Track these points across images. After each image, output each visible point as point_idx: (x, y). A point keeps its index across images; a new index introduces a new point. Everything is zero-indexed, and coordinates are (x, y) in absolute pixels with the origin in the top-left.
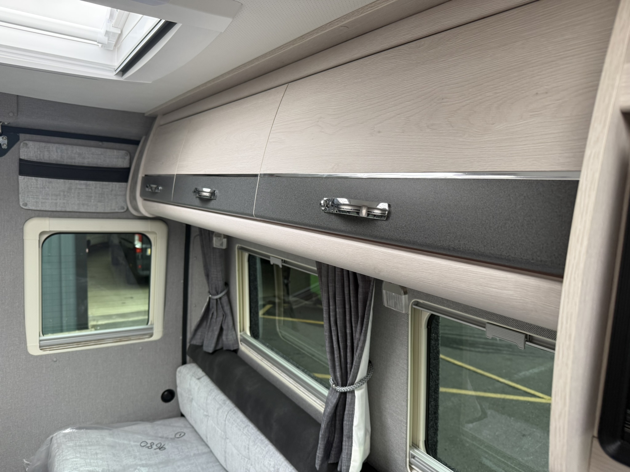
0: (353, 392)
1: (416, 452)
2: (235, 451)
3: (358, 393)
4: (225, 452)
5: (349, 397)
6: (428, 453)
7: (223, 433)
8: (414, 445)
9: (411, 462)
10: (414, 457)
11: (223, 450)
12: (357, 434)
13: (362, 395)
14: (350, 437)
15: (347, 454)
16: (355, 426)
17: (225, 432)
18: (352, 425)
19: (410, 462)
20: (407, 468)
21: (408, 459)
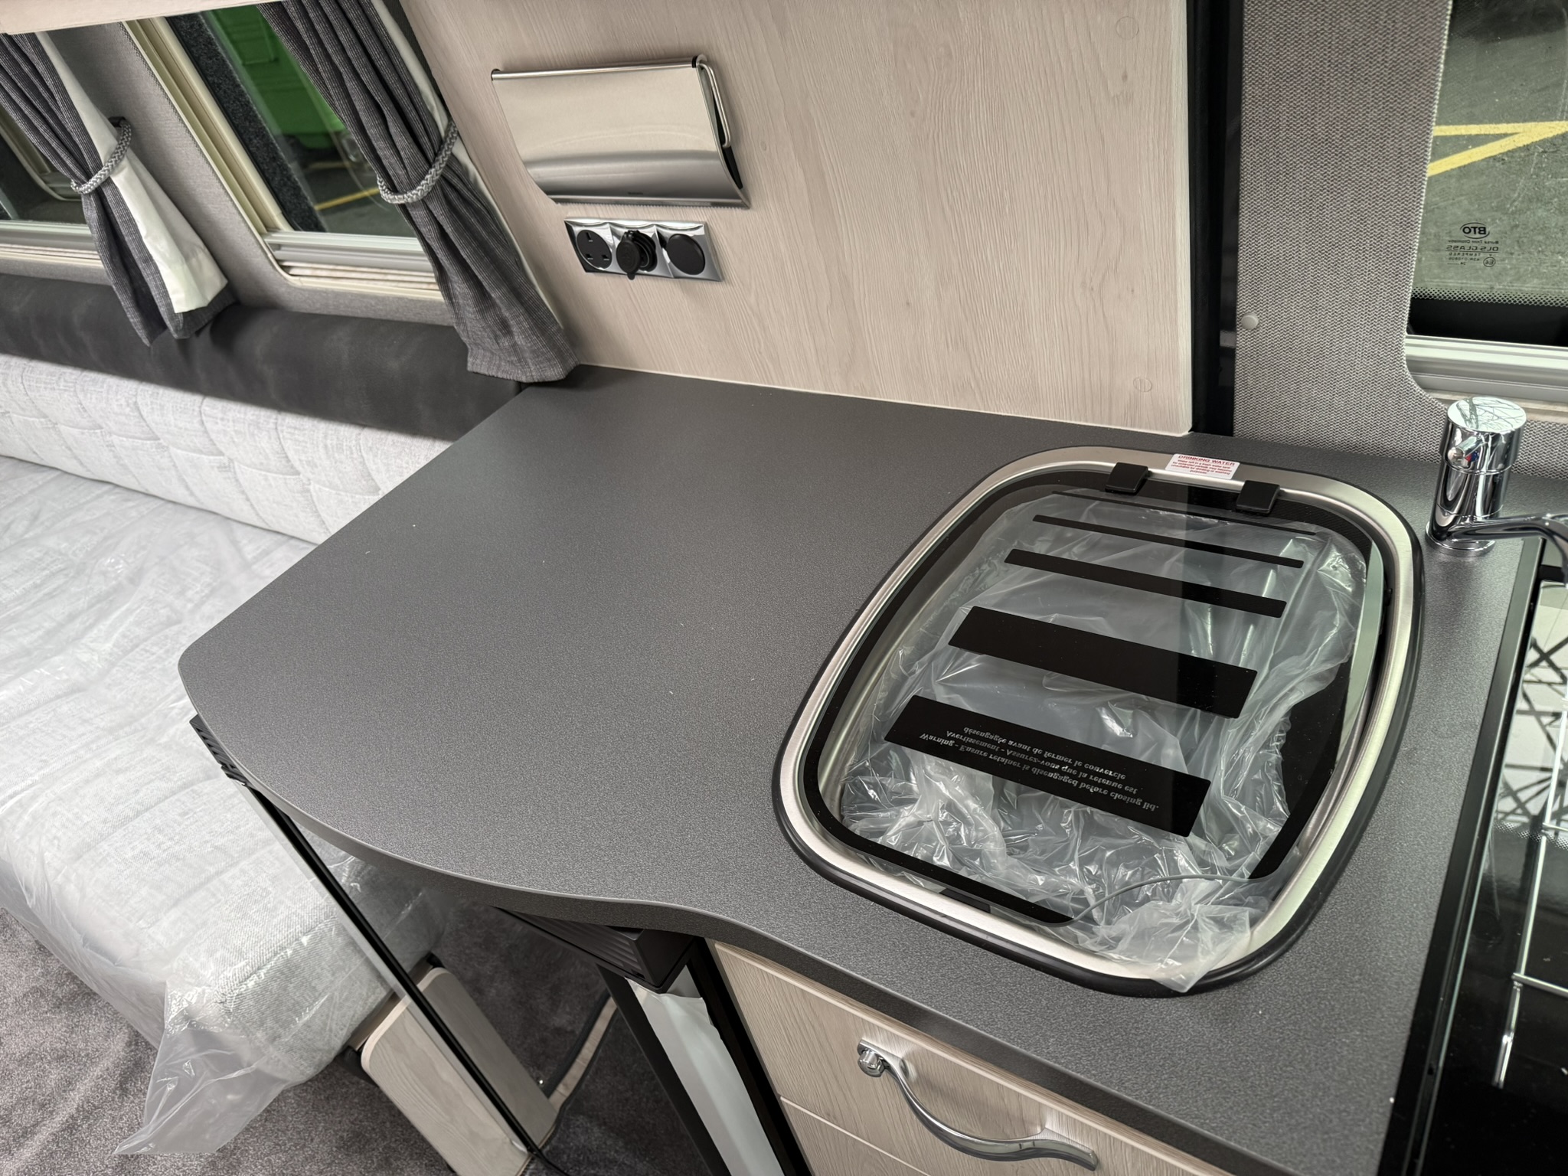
0: (108, 181)
1: (275, 238)
2: (76, 431)
3: (118, 180)
4: (70, 449)
5: (108, 192)
6: (295, 229)
7: (43, 420)
8: (270, 228)
9: (278, 258)
10: (278, 247)
11: (63, 447)
12: (156, 249)
13: (128, 180)
14: (149, 259)
15: (157, 287)
16: (146, 237)
17: (45, 416)
18: (140, 237)
19: (278, 261)
20: (277, 270)
21: (270, 255)
